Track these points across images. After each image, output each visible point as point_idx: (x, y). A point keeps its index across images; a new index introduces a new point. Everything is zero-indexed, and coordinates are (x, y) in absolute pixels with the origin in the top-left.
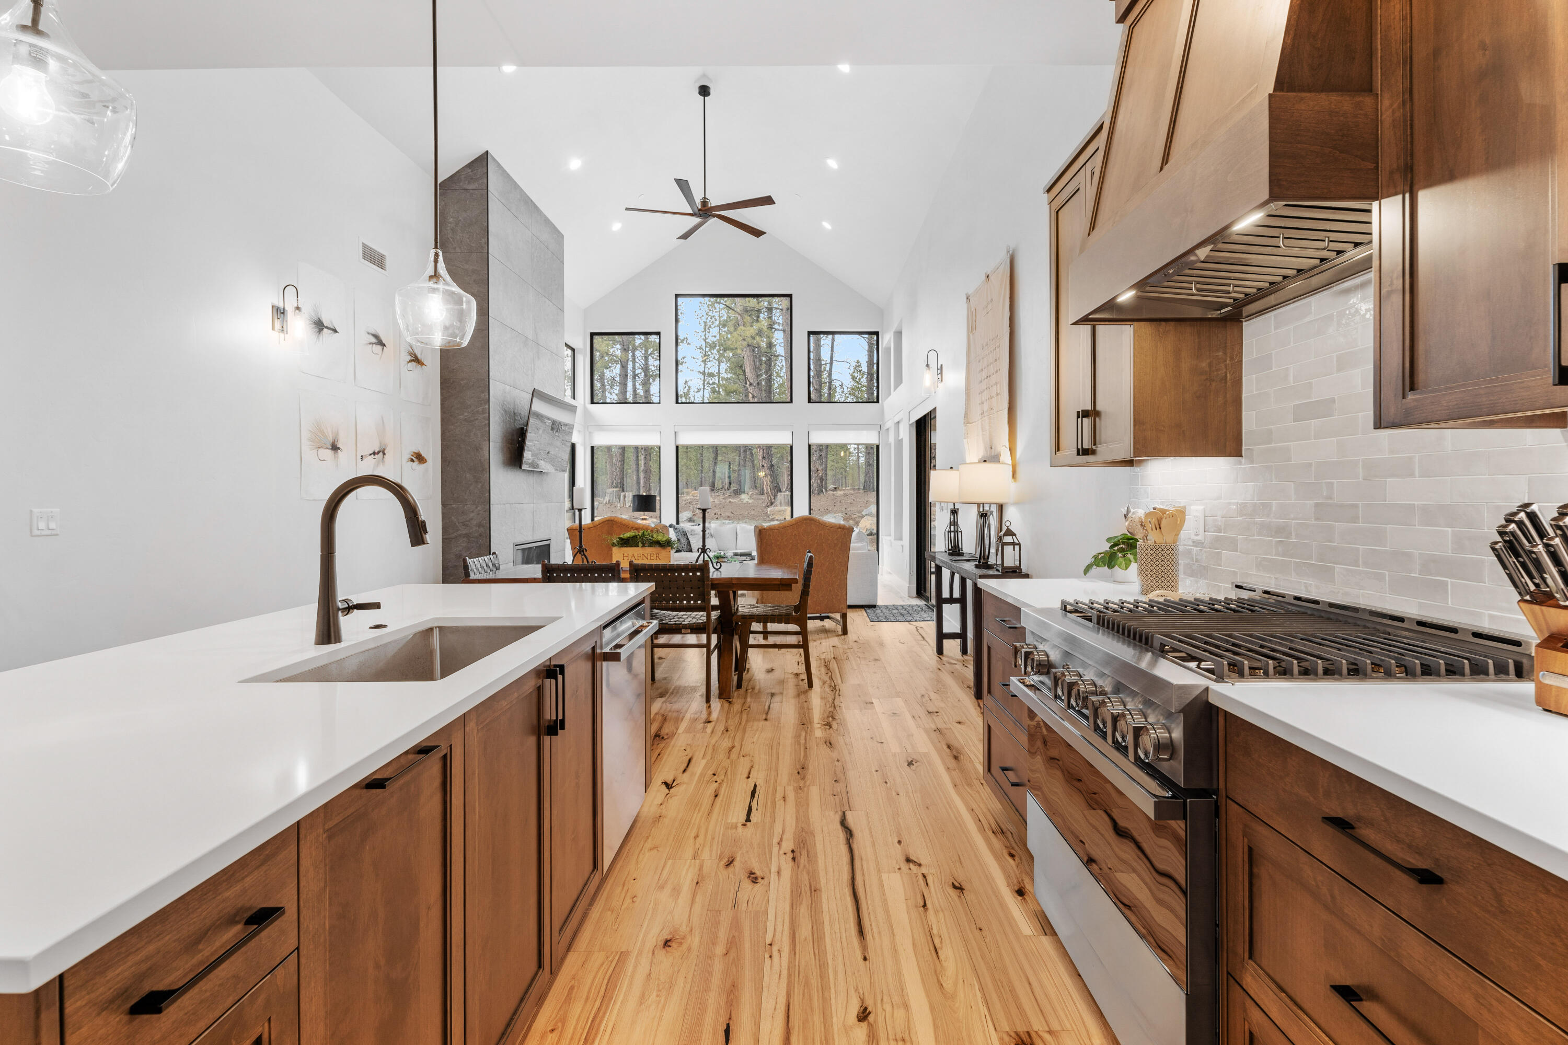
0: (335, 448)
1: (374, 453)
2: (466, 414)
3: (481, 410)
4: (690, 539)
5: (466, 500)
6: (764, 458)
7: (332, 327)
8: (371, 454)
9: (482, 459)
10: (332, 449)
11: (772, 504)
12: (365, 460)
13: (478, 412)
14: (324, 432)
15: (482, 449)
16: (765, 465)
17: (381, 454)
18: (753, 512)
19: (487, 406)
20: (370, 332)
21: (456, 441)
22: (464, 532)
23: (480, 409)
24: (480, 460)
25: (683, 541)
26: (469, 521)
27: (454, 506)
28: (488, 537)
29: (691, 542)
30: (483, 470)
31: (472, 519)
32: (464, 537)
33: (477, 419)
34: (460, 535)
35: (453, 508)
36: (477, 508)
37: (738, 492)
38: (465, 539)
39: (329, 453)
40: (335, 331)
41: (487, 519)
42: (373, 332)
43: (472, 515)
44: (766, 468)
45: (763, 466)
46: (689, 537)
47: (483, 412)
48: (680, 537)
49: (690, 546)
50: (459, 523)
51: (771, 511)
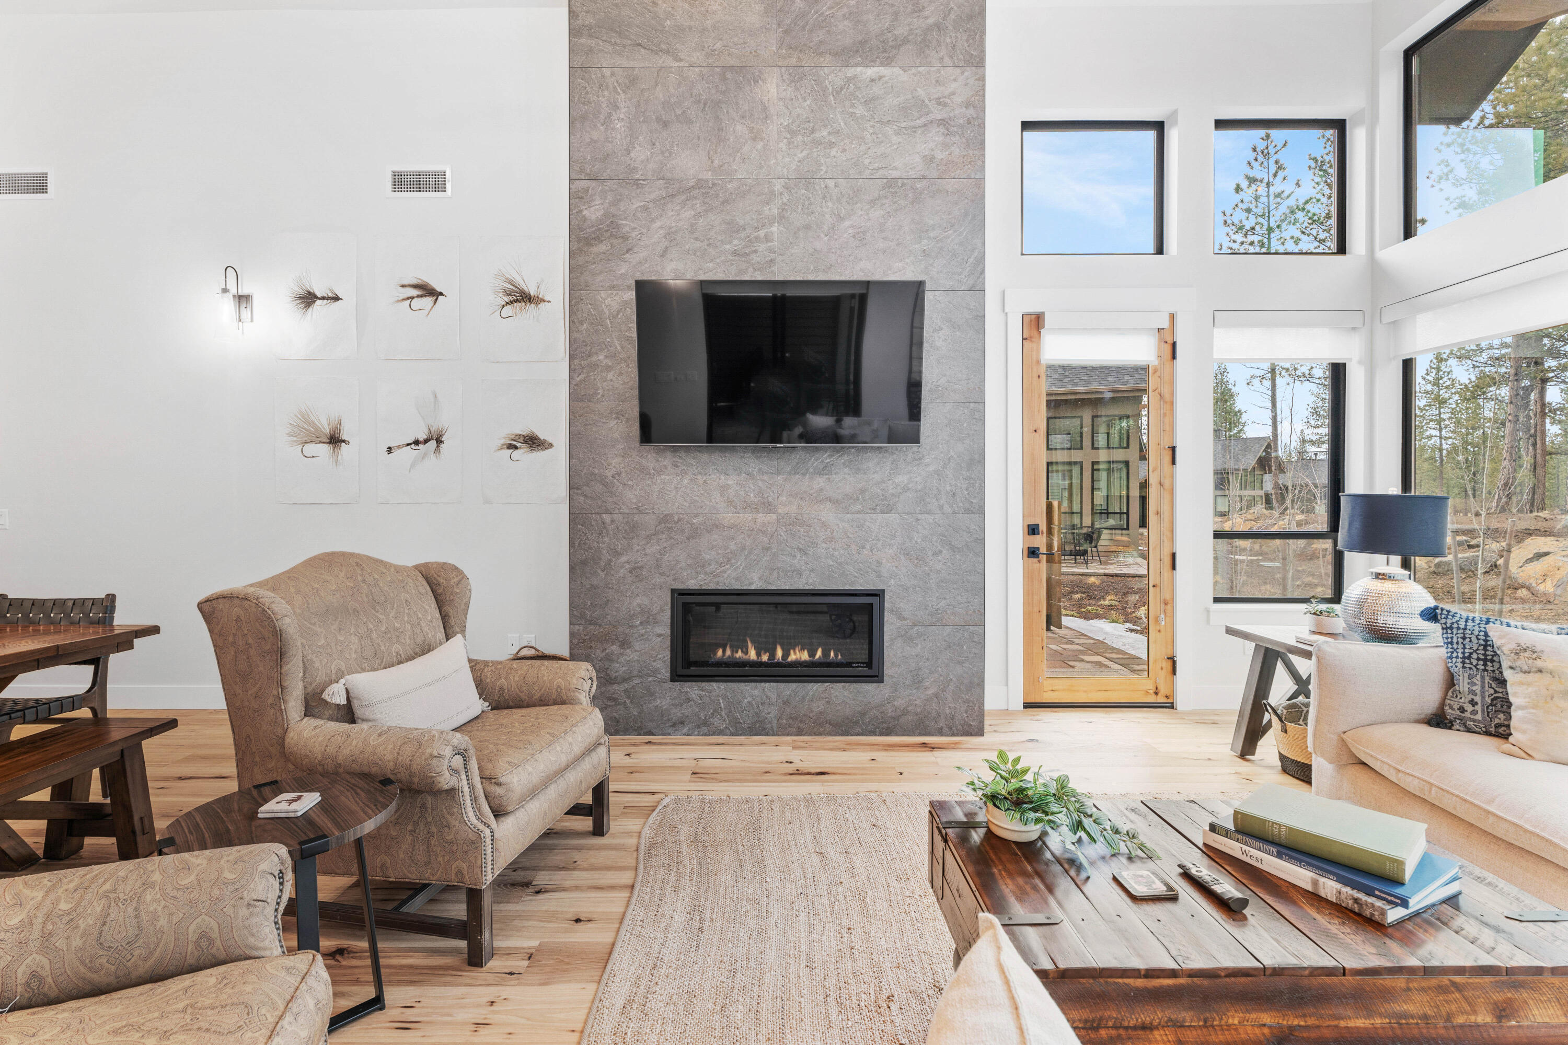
0: (335, 440)
1: (417, 442)
7: (330, 295)
8: (408, 445)
10: (330, 443)
12: (396, 453)
14: (314, 424)
17: (433, 444)
20: (406, 282)
39: (324, 450)
40: (336, 299)
42: (414, 282)
46: (1510, 674)
48: (1455, 666)
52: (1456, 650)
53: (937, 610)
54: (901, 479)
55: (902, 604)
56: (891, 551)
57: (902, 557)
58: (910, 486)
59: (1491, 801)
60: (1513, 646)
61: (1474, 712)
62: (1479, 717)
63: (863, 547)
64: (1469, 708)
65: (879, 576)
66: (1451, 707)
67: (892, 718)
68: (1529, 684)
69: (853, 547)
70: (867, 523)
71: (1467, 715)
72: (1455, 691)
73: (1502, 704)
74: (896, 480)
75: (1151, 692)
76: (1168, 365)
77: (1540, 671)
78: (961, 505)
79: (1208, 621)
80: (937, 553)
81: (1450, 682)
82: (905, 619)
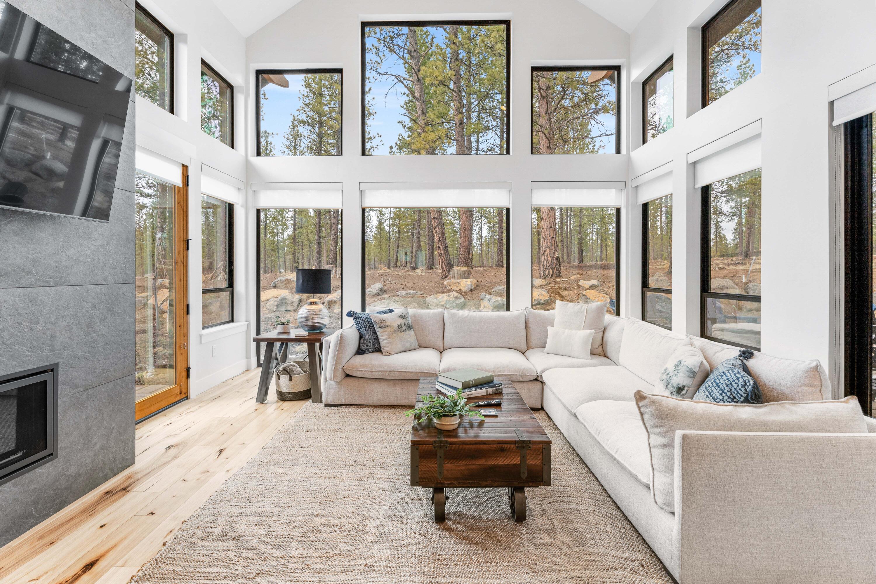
4: (378, 333)
6: (440, 241)
11: (446, 277)
16: (441, 247)
18: (431, 283)
25: (368, 336)
29: (380, 337)
37: (414, 268)
44: (441, 249)
45: (439, 247)
46: (378, 330)
48: (363, 331)
49: (379, 343)
51: (448, 283)
52: (361, 325)
53: (103, 370)
54: (72, 252)
55: (74, 374)
56: (64, 323)
57: (74, 327)
58: (81, 259)
59: (406, 369)
60: (378, 320)
61: (370, 346)
62: (372, 347)
63: (37, 323)
64: (369, 345)
65: (53, 350)
66: (364, 346)
67: (66, 488)
68: (386, 331)
69: (25, 324)
70: (40, 297)
71: (369, 347)
72: (364, 340)
73: (377, 340)
74: (68, 253)
75: (179, 393)
76: (185, 188)
77: (387, 326)
78: (120, 276)
79: (201, 342)
80: (103, 320)
81: (361, 337)
82: (77, 387)
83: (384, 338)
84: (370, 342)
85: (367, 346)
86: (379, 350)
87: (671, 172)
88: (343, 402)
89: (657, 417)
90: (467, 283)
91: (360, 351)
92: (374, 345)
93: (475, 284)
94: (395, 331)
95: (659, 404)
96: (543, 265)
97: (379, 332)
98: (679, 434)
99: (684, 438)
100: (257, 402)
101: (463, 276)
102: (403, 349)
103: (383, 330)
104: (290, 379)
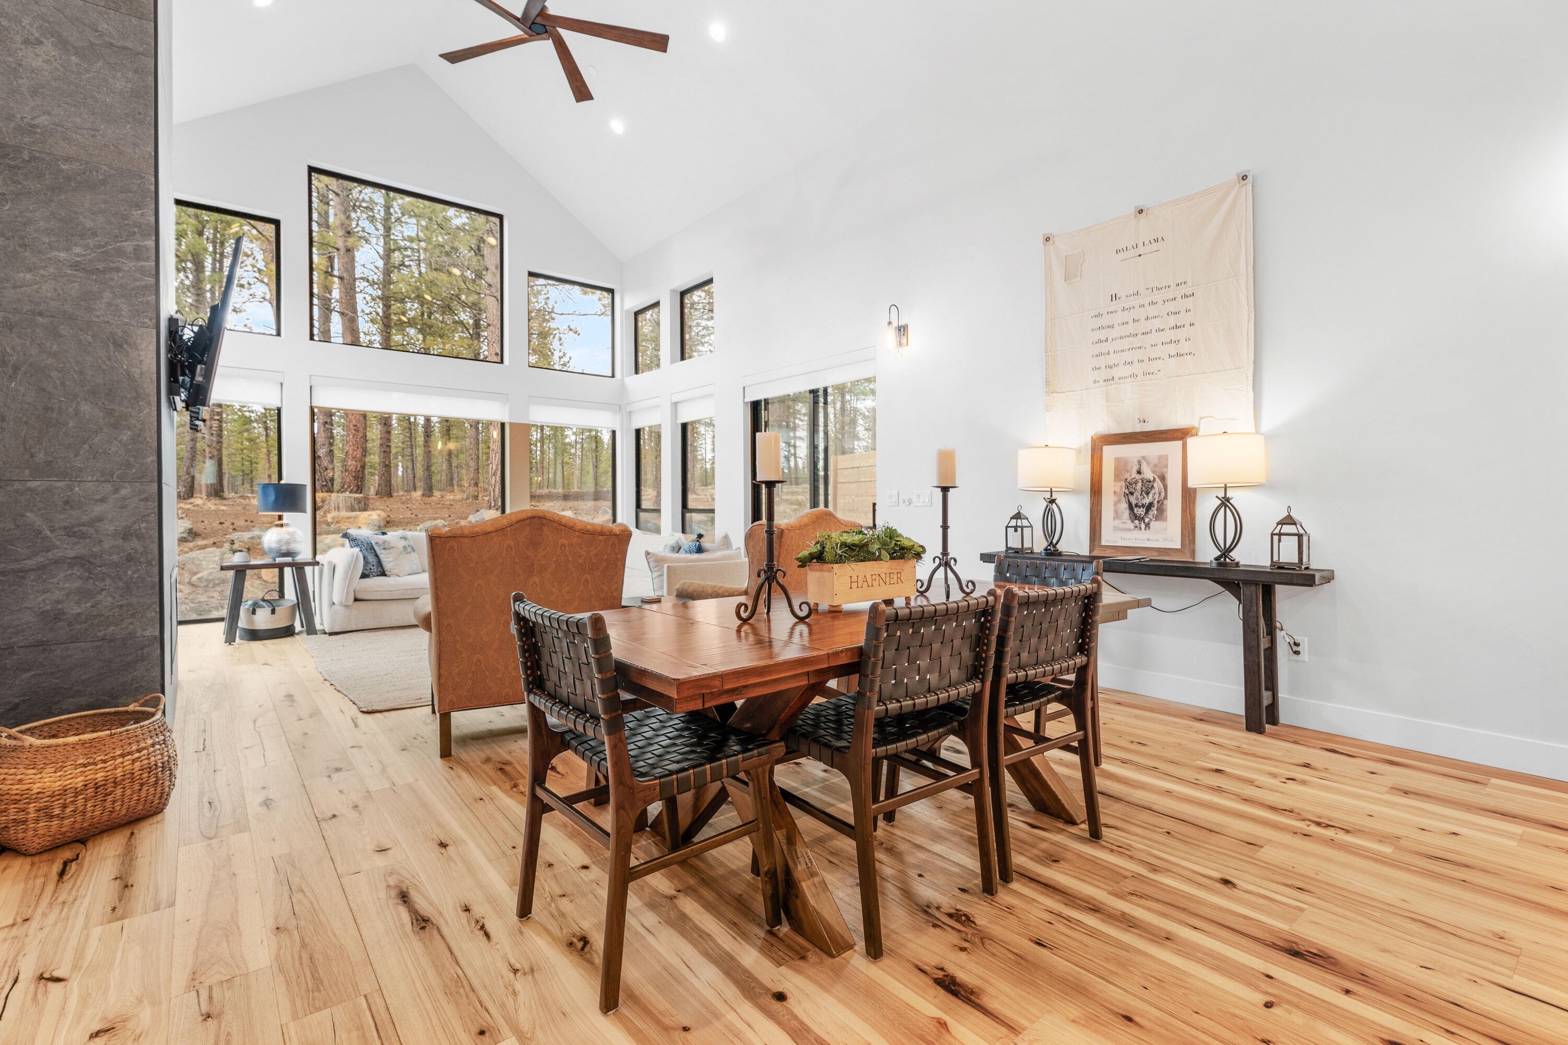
2: (78, 250)
3: (130, 249)
4: (381, 556)
5: (81, 470)
9: (136, 372)
13: (120, 252)
15: (135, 346)
19: (151, 243)
21: (41, 314)
22: (71, 553)
23: (129, 246)
24: (128, 373)
26: (90, 524)
27: (34, 484)
28: (155, 562)
29: (383, 560)
30: (138, 397)
31: (100, 519)
32: (71, 566)
33: (118, 270)
34: (57, 562)
35: (30, 489)
36: (116, 491)
38: (77, 571)
41: (154, 518)
43: (98, 509)
47: (138, 254)
48: (365, 553)
49: (382, 566)
50: (53, 530)
83: (390, 559)
84: (373, 566)
85: (370, 569)
86: (383, 574)
87: (658, 406)
88: (354, 628)
89: (656, 562)
90: (371, 517)
91: (364, 576)
92: (377, 569)
93: (384, 518)
94: (401, 553)
95: (657, 555)
96: (494, 490)
97: (383, 556)
98: (666, 566)
99: (668, 567)
100: (226, 642)
101: (356, 506)
102: (411, 572)
103: (388, 551)
104: (273, 612)
